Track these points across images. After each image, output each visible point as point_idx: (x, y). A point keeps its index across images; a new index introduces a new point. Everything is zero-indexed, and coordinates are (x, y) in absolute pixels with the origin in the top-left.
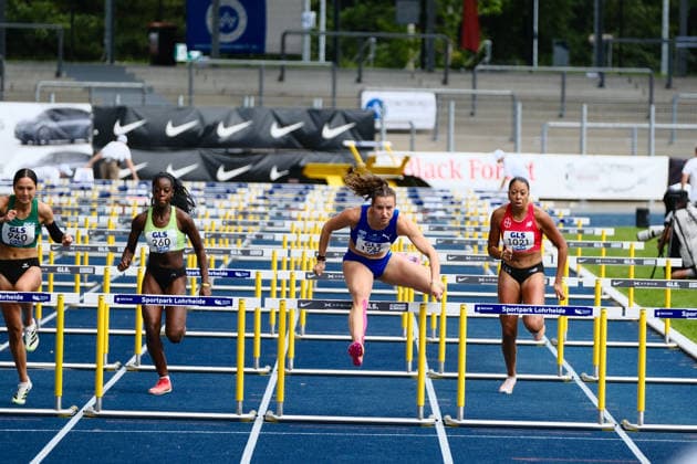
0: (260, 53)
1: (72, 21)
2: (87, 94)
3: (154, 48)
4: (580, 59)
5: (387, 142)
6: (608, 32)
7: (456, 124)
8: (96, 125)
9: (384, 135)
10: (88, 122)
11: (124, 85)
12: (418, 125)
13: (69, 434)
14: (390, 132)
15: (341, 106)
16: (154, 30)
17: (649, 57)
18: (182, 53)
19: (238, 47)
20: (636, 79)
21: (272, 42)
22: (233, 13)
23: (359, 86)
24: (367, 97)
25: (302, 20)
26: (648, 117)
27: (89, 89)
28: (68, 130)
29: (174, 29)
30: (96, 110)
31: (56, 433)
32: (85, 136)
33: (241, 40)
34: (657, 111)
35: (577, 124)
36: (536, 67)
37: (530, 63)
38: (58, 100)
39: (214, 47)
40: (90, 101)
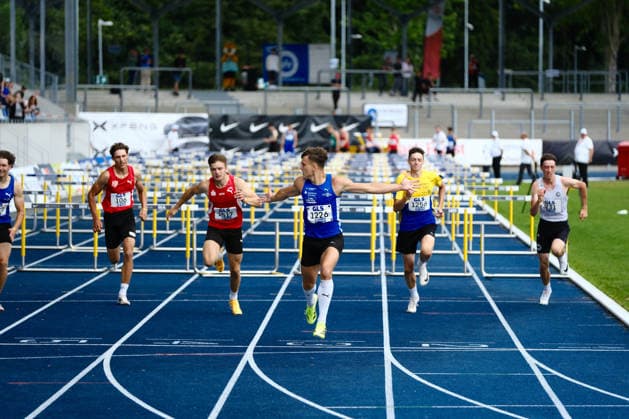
0: (306, 83)
1: (197, 66)
2: (207, 108)
3: (245, 81)
4: (492, 84)
5: (379, 134)
6: (508, 68)
7: (420, 122)
8: (211, 126)
9: (378, 130)
10: (205, 124)
11: (227, 102)
12: (398, 124)
13: (170, 303)
14: (381, 128)
15: (353, 113)
16: (244, 70)
17: (533, 82)
18: (261, 83)
19: (293, 80)
20: (523, 96)
21: (313, 77)
22: (290, 60)
23: (363, 101)
24: (367, 108)
25: (331, 64)
26: (530, 118)
27: (207, 105)
28: (195, 128)
29: (256, 69)
30: (210, 116)
31: (161, 302)
32: (204, 132)
33: (295, 76)
34: (535, 113)
35: (488, 121)
36: (466, 88)
37: (462, 86)
38: (188, 112)
39: (280, 80)
40: (207, 111)
